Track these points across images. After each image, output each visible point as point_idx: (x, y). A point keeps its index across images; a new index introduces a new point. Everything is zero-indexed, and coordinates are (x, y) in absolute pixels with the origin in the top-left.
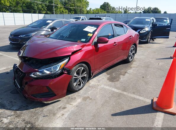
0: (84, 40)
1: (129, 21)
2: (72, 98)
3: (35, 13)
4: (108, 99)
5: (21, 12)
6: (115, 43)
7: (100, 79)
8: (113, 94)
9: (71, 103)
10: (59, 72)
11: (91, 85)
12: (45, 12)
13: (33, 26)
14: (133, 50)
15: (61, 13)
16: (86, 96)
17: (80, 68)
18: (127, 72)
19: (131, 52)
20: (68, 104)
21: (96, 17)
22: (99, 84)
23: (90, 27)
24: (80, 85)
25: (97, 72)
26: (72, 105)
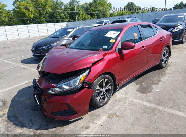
0: (106, 47)
1: (158, 20)
2: (96, 115)
3: (58, 22)
4: (139, 116)
5: (45, 22)
6: (143, 47)
7: (128, 90)
8: (146, 110)
9: (95, 122)
10: (79, 86)
11: (117, 98)
12: (68, 21)
13: (55, 36)
14: (166, 53)
15: (83, 20)
16: (112, 112)
17: (103, 80)
18: (161, 81)
19: (164, 56)
20: (92, 123)
21: (120, 19)
22: (127, 96)
23: (113, 32)
24: (104, 98)
25: (123, 82)
26: (96, 124)
